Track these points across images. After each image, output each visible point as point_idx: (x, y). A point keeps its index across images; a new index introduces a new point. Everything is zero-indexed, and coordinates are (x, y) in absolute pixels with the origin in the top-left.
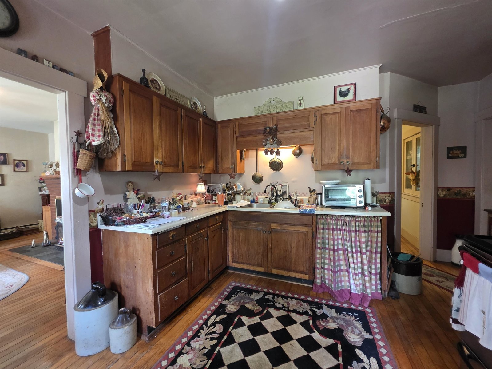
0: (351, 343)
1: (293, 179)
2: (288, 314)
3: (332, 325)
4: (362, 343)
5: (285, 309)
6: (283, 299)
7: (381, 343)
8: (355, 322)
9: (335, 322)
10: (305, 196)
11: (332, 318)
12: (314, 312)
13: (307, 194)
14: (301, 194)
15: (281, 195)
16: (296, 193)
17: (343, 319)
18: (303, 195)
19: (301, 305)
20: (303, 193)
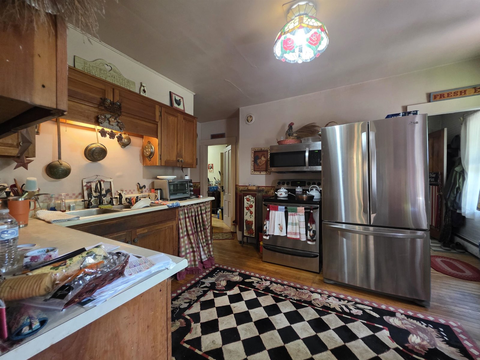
0: (239, 281)
1: (118, 174)
2: (200, 302)
3: (224, 283)
4: (241, 277)
5: (192, 302)
6: (178, 301)
7: (243, 272)
8: (224, 273)
9: (220, 281)
10: (132, 193)
11: (217, 280)
12: (206, 287)
13: (134, 191)
14: (128, 191)
15: (104, 194)
16: (123, 191)
17: (219, 277)
18: (130, 193)
19: (194, 291)
20: (130, 191)
